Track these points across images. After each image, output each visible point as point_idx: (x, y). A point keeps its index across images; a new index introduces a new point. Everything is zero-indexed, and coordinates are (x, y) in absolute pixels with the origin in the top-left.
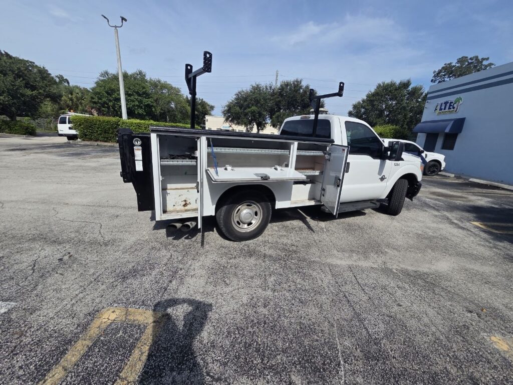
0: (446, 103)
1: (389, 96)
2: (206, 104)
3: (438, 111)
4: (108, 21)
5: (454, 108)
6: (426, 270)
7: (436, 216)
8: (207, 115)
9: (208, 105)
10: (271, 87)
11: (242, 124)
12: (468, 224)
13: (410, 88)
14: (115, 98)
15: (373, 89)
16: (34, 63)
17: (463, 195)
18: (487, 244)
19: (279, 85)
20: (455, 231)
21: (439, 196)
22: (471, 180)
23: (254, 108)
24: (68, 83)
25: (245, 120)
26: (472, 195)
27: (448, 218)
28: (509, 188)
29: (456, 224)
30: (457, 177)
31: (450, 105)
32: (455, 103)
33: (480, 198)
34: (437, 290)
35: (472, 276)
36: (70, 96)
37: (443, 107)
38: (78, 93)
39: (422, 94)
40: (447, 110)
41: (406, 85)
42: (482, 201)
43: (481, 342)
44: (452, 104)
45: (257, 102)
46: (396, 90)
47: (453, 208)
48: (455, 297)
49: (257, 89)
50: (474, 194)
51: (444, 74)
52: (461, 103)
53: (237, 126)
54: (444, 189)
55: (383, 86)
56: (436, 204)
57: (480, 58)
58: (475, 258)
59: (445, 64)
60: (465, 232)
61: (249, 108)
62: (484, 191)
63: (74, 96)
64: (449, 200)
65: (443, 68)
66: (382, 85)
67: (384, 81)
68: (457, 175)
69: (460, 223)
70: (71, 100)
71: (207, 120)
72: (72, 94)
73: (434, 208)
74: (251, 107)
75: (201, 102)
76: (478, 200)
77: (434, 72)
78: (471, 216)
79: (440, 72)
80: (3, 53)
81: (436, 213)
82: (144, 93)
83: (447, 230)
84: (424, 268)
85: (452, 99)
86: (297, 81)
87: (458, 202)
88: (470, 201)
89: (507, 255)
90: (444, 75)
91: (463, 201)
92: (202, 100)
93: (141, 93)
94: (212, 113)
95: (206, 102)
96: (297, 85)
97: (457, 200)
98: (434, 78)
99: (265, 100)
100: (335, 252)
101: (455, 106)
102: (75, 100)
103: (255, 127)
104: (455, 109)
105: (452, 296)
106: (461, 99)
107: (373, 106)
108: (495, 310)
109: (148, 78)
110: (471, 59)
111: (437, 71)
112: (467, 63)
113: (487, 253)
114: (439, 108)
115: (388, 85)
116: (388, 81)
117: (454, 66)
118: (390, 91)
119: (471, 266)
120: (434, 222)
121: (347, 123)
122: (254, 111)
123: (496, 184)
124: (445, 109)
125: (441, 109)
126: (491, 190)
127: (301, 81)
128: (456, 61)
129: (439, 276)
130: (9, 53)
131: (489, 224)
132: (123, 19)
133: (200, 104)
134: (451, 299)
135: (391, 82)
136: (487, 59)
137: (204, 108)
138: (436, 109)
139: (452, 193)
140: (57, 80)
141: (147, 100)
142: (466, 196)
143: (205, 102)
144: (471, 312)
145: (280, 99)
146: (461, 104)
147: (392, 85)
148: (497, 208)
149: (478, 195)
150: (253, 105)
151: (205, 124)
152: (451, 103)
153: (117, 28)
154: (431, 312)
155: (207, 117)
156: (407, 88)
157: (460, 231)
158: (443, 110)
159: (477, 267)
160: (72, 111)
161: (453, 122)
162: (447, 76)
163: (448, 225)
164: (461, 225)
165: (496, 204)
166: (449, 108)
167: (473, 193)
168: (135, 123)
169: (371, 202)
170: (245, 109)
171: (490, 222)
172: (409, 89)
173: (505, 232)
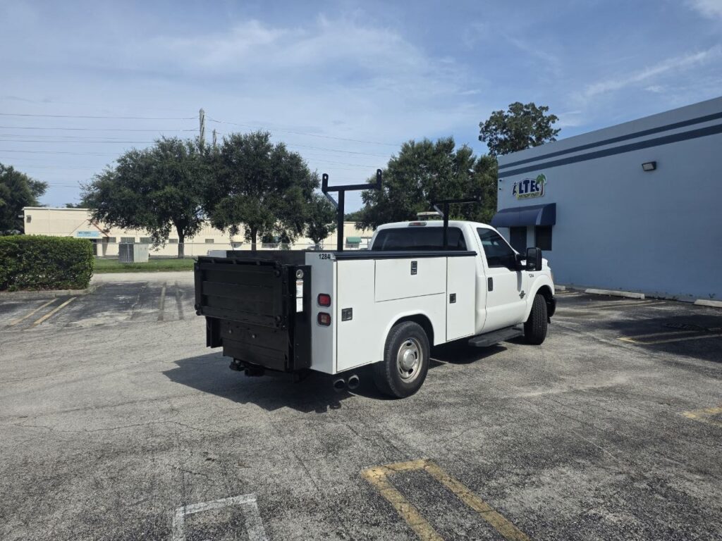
0: (526, 182)
1: (425, 164)
2: (24, 178)
3: (518, 194)
5: (538, 189)
6: (610, 385)
7: (580, 338)
8: (28, 205)
9: (30, 183)
10: (201, 147)
11: (143, 225)
12: (617, 341)
13: (455, 152)
15: (397, 154)
17: (592, 312)
18: (644, 355)
19: (220, 143)
20: (610, 349)
21: (566, 316)
22: (588, 291)
23: (169, 189)
25: (149, 216)
26: (600, 310)
27: (594, 339)
28: (632, 296)
29: (606, 343)
30: (571, 290)
31: (532, 186)
32: (538, 183)
33: (610, 312)
34: (629, 396)
35: (647, 381)
37: (523, 189)
39: (473, 160)
40: (529, 192)
41: (448, 146)
42: (616, 316)
43: (679, 417)
44: (534, 184)
45: (176, 177)
46: (434, 155)
47: (593, 327)
48: (645, 397)
49: (169, 149)
50: (602, 308)
51: (494, 127)
52: (545, 182)
53: (124, 230)
54: (566, 306)
55: (413, 148)
56: (571, 326)
57: (537, 106)
58: (642, 368)
59: (494, 113)
60: (618, 349)
61: (157, 188)
62: (610, 303)
64: (580, 319)
65: (492, 118)
66: (410, 146)
67: (412, 139)
68: (569, 287)
69: (608, 341)
71: (29, 219)
73: (572, 330)
74: (163, 188)
75: (6, 175)
76: (610, 314)
77: (481, 124)
78: (615, 332)
79: (488, 124)
81: (579, 335)
83: (602, 350)
84: (607, 384)
85: (532, 176)
86: (258, 136)
87: (592, 320)
88: (602, 317)
89: (665, 361)
90: (496, 130)
91: (596, 318)
94: (41, 199)
95: (23, 173)
96: (260, 142)
97: (589, 318)
98: (482, 134)
99: (194, 172)
100: (516, 388)
101: (538, 186)
103: (174, 229)
104: (540, 191)
105: (643, 397)
106: (543, 177)
107: (403, 181)
108: (677, 399)
110: (526, 107)
111: (484, 122)
112: (522, 113)
113: (649, 363)
114: (517, 189)
115: (420, 146)
116: (418, 139)
117: (507, 116)
118: (426, 157)
119: (643, 375)
120: (583, 345)
121: (479, 229)
122: (172, 196)
123: (617, 293)
124: (526, 191)
125: (521, 191)
126: (615, 302)
127: (266, 136)
128: (508, 109)
129: (622, 386)
131: (635, 337)
133: (4, 180)
134: (644, 399)
135: (425, 142)
136: (547, 109)
137: (18, 189)
138: (514, 192)
139: (578, 311)
142: (595, 312)
144: (662, 404)
145: (227, 170)
146: (546, 184)
147: (426, 146)
148: (633, 321)
149: (608, 309)
150: (166, 183)
151: (22, 228)
152: (533, 182)
154: (636, 410)
155: (27, 211)
156: (450, 152)
157: (614, 349)
158: (524, 193)
159: (647, 375)
161: (541, 210)
162: (499, 131)
163: (598, 345)
164: (611, 343)
165: (630, 316)
166: (532, 190)
167: (600, 307)
169: (513, 329)
170: (145, 192)
171: (635, 335)
172: (453, 153)
173: (653, 343)
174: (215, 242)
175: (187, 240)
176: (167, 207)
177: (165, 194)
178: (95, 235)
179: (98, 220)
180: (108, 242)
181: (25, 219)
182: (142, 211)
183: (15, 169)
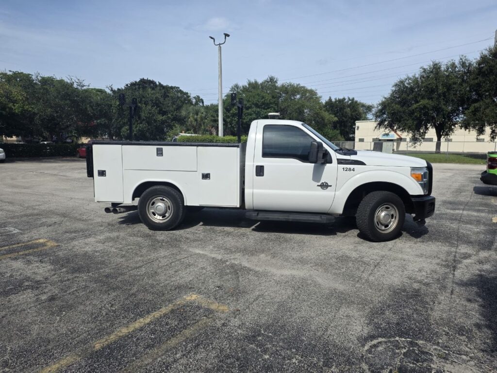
2: (360, 104)
4: (214, 41)
8: (358, 119)
9: (363, 106)
14: (233, 113)
16: (179, 88)
23: (423, 102)
24: (203, 102)
25: (410, 122)
36: (195, 116)
38: (203, 113)
45: (431, 91)
61: (417, 102)
63: (199, 116)
70: (196, 120)
71: (358, 128)
72: (197, 115)
74: (420, 101)
75: (350, 103)
80: (158, 83)
82: (263, 103)
92: (353, 99)
93: (259, 104)
95: (359, 101)
102: (199, 119)
109: (279, 84)
122: (425, 107)
130: (162, 83)
132: (227, 35)
133: (349, 106)
137: (355, 111)
140: (194, 101)
141: (265, 111)
143: (356, 102)
151: (354, 133)
153: (221, 45)
155: (358, 123)
160: (183, 132)
168: (227, 140)
174: (453, 141)
175: (443, 139)
176: (420, 115)
177: (419, 106)
178: (392, 137)
179: (379, 126)
180: (401, 141)
181: (356, 128)
182: (405, 120)
183: (356, 99)
